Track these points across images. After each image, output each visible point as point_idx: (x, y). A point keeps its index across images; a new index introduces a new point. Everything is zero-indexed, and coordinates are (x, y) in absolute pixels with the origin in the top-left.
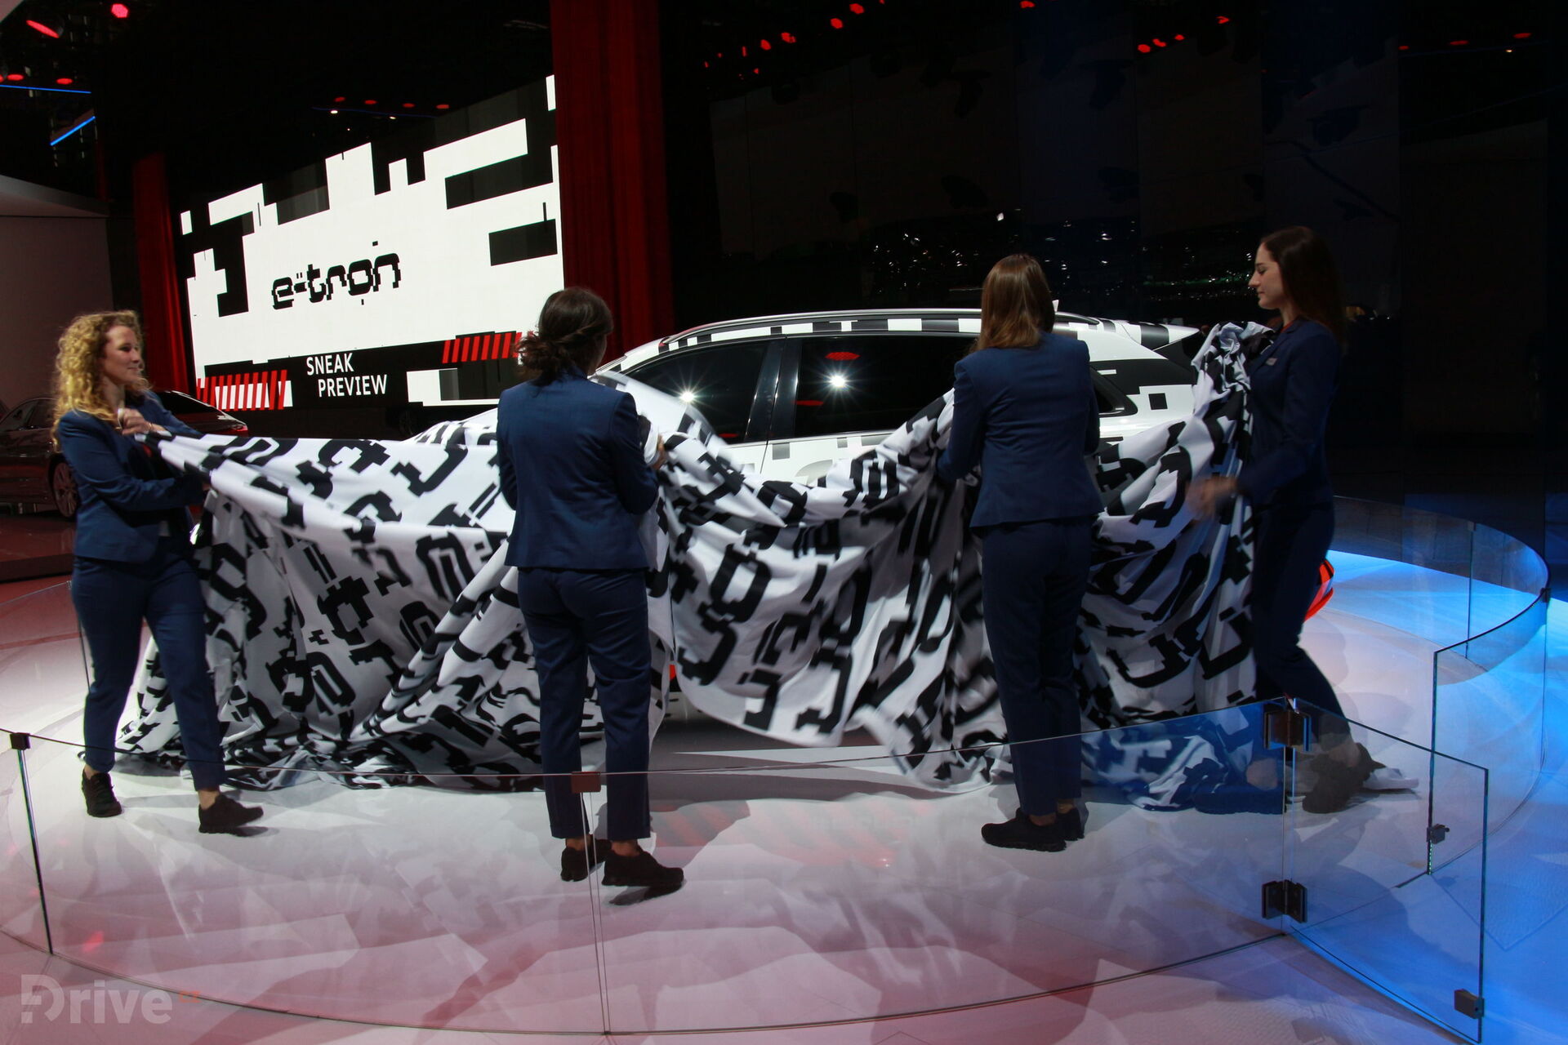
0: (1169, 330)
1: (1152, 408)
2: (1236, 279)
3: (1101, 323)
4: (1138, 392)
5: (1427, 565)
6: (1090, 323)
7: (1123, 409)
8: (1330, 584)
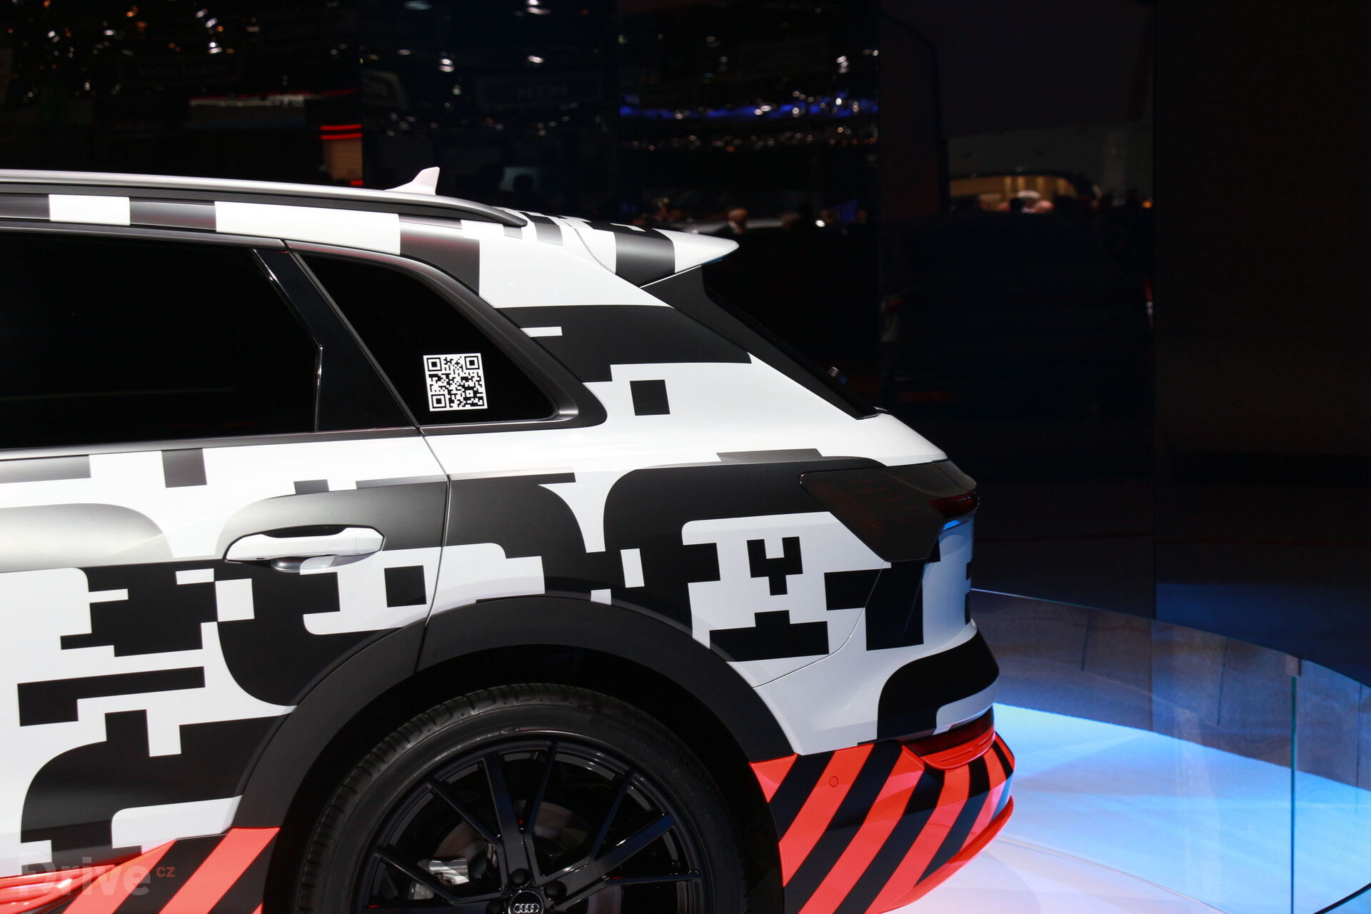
0: (674, 242)
1: (636, 414)
2: (814, 109)
3: (531, 224)
4: (607, 377)
5: (1206, 743)
6: (507, 224)
7: (575, 412)
8: (1006, 789)
